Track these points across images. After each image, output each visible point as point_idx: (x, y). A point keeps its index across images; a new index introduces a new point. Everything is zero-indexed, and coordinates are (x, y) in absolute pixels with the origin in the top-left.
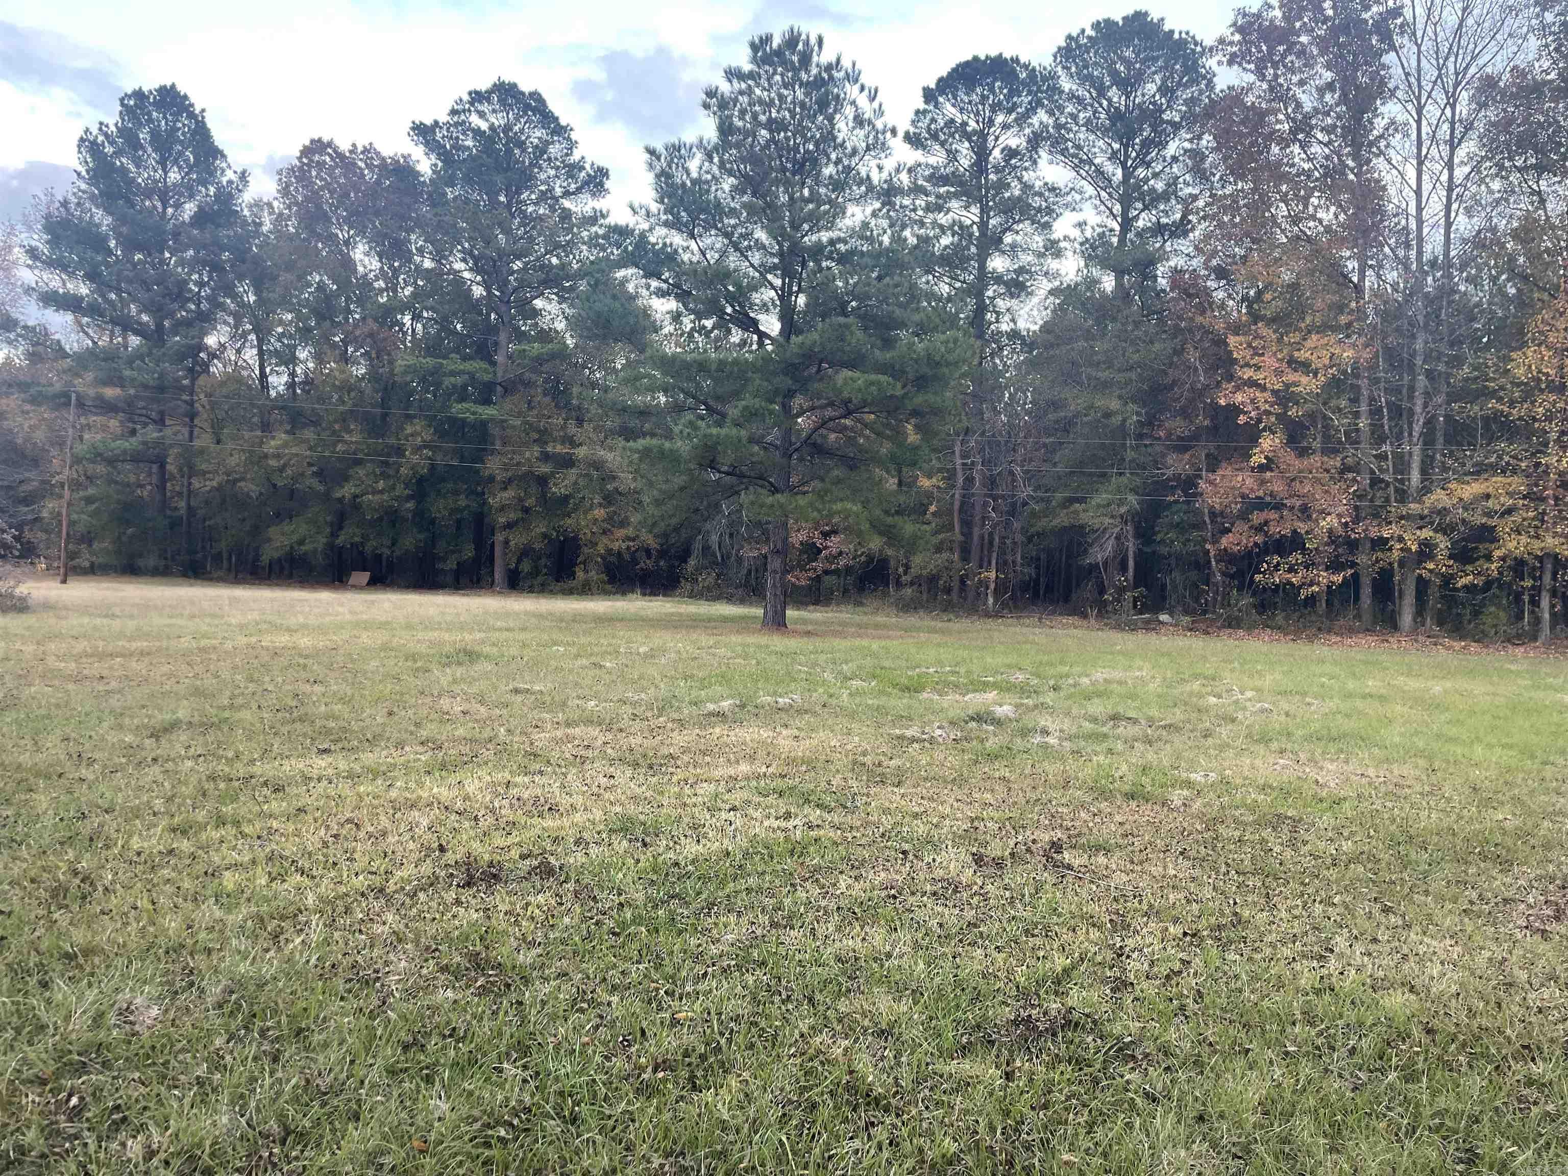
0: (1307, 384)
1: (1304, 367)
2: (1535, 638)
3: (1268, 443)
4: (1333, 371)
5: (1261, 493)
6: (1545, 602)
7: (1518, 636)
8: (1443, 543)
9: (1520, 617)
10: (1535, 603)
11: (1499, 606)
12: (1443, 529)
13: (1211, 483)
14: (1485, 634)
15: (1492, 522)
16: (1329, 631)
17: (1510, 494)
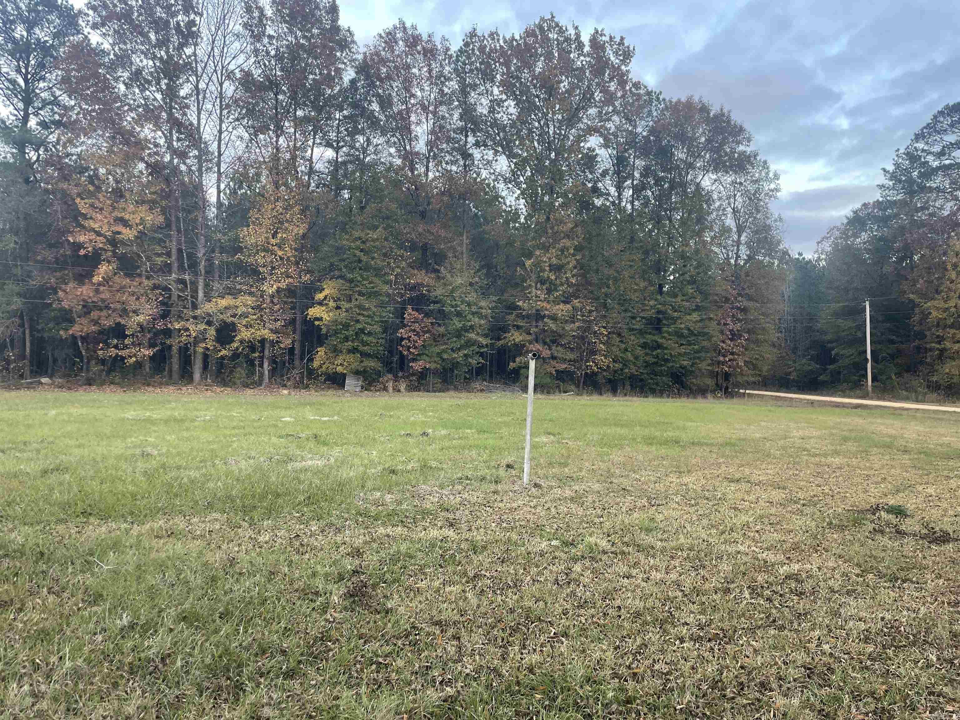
0: (128, 234)
1: (125, 223)
2: (261, 385)
3: (104, 269)
4: (141, 227)
5: (95, 299)
6: (266, 365)
7: (252, 384)
8: (212, 332)
9: (253, 373)
10: (261, 365)
11: (242, 367)
12: (209, 323)
13: (64, 291)
14: (235, 384)
15: (235, 320)
16: (148, 385)
17: (245, 306)
